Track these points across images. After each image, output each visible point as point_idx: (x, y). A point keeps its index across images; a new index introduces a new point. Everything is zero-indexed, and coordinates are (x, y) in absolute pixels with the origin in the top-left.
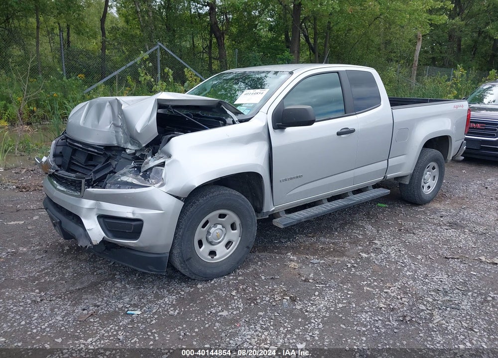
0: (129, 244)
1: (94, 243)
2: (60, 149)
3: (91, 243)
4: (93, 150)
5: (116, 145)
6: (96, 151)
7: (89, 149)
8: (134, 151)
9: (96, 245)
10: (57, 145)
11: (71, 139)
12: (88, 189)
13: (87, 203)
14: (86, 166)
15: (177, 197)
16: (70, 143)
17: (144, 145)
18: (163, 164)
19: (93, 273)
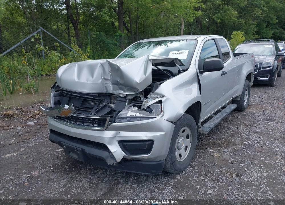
0: (144, 158)
1: (118, 161)
2: (58, 99)
3: (116, 161)
4: (90, 97)
5: (106, 92)
6: (92, 97)
7: (86, 97)
8: (125, 95)
9: (119, 162)
10: (55, 96)
11: (66, 91)
12: (112, 124)
13: (108, 134)
14: (82, 108)
15: (171, 122)
16: (66, 94)
17: (141, 91)
18: (160, 102)
19: (102, 182)
